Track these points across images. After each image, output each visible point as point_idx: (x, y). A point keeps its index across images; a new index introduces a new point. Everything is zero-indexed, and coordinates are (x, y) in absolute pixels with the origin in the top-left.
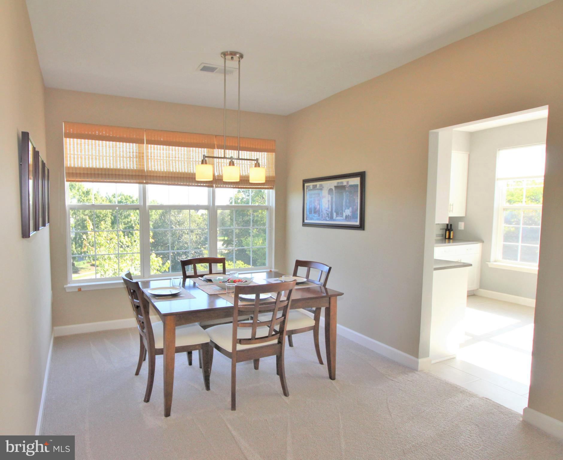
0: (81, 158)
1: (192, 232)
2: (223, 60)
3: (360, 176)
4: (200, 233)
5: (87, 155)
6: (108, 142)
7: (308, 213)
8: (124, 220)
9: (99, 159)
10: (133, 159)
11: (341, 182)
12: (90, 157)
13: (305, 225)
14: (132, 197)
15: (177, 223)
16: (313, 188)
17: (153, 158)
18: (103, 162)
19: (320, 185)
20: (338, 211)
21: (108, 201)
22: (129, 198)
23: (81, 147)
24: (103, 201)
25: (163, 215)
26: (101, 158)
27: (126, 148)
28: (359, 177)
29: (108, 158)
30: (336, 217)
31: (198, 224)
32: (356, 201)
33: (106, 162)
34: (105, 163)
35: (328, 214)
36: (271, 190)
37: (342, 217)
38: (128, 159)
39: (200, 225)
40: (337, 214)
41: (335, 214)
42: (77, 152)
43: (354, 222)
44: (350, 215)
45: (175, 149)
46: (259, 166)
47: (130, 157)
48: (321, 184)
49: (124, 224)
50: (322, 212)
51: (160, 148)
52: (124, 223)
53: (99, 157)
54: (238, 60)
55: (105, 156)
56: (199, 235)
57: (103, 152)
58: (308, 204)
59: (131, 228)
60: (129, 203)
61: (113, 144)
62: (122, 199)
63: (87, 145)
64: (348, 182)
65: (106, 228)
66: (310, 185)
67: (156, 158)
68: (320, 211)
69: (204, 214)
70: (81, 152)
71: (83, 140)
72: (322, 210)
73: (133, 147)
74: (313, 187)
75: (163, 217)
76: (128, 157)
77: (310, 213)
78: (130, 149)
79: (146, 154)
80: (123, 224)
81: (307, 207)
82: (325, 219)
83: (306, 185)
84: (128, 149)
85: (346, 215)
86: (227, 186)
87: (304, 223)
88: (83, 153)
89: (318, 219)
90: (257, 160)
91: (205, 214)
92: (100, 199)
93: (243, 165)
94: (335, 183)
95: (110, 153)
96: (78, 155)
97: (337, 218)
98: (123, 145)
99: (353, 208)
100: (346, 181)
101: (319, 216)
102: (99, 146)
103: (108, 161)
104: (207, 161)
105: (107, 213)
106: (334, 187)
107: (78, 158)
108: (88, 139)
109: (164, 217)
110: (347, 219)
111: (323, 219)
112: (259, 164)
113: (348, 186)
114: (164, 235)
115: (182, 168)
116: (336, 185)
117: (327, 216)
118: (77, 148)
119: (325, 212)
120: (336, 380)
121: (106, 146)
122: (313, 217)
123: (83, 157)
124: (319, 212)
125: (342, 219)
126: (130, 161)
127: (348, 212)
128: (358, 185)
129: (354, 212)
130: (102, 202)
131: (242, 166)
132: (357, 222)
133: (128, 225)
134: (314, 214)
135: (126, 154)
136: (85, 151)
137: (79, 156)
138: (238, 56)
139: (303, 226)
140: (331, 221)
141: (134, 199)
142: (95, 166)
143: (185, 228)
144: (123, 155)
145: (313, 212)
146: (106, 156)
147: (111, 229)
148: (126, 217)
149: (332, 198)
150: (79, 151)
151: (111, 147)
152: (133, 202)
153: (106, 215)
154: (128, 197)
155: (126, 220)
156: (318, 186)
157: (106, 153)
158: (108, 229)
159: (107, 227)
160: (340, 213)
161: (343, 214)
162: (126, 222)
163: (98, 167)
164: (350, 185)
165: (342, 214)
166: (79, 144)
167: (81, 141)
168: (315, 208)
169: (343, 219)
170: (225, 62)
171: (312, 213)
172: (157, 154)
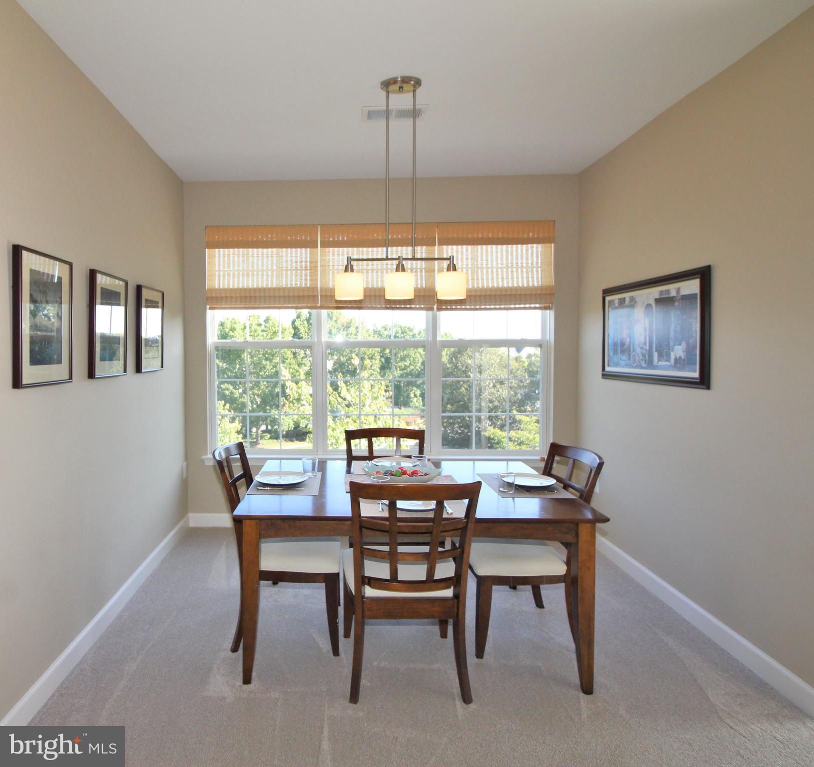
0: (229, 275)
1: (502, 383)
2: (384, 94)
3: (699, 276)
4: (516, 385)
5: (236, 271)
6: (265, 250)
7: (611, 353)
8: (400, 364)
9: (253, 275)
10: (301, 273)
11: (666, 290)
12: (241, 273)
13: (606, 376)
14: (412, 330)
15: (477, 369)
16: (619, 305)
17: (331, 269)
18: (258, 279)
19: (630, 297)
20: (661, 348)
21: (376, 336)
22: (407, 331)
23: (229, 260)
24: (369, 336)
25: (454, 355)
26: (255, 273)
27: (292, 256)
28: (697, 278)
29: (265, 272)
30: (659, 360)
31: (512, 370)
32: (694, 329)
33: (262, 279)
34: (260, 280)
35: (644, 355)
36: (548, 311)
37: (668, 360)
38: (294, 272)
39: (515, 372)
40: (660, 356)
41: (656, 355)
42: (224, 267)
43: (690, 372)
44: (683, 357)
45: (367, 252)
46: (455, 269)
47: (296, 269)
48: (632, 297)
49: (400, 370)
50: (633, 351)
51: (343, 252)
52: (399, 367)
53: (253, 272)
54: (412, 89)
55: (260, 270)
56: (513, 389)
57: (258, 265)
58: (611, 336)
59: (410, 375)
60: (408, 337)
61: (272, 252)
62: (398, 333)
63: (236, 256)
64: (678, 290)
65: (371, 375)
66: (614, 300)
67: (336, 267)
68: (630, 348)
69: (533, 354)
70: (229, 266)
71: (231, 250)
72: (634, 348)
73: (301, 253)
74: (619, 302)
75: (454, 359)
76: (294, 270)
77: (615, 352)
78: (296, 257)
79: (320, 263)
80: (398, 369)
81: (609, 341)
82: (639, 364)
83: (608, 299)
84: (294, 257)
85: (676, 357)
86: (459, 307)
87: (603, 373)
88: (231, 268)
89: (628, 366)
90: (450, 259)
91: (535, 354)
92: (365, 332)
93: (490, 270)
94: (655, 292)
95: (267, 266)
96: (224, 271)
97: (661, 363)
98: (287, 253)
99: (688, 344)
100: (675, 288)
101: (629, 359)
102: (253, 257)
103: (265, 277)
104: (355, 268)
105: (374, 354)
106: (653, 300)
107: (224, 276)
108: (237, 248)
109: (456, 360)
110: (678, 365)
111: (636, 366)
112: (454, 266)
113: (679, 297)
114: (455, 387)
115: (377, 281)
116: (658, 297)
117: (642, 360)
118: (224, 261)
119: (638, 350)
120: (594, 695)
121: (263, 254)
122: (620, 361)
123: (231, 273)
124: (630, 350)
125: (669, 366)
126: (296, 276)
127: (679, 351)
128: (697, 294)
129: (689, 351)
130: (368, 338)
131: (487, 272)
132: (695, 371)
133: (406, 371)
134: (621, 356)
135: (291, 265)
136: (234, 265)
137: (226, 273)
138: (412, 82)
139: (603, 378)
140: (650, 369)
141: (416, 331)
142: (247, 286)
143: (490, 377)
144: (287, 267)
145: (619, 351)
146: (263, 271)
147: (379, 377)
148: (403, 359)
149: (651, 324)
150: (226, 265)
151: (270, 256)
152: (414, 336)
153: (372, 357)
154: (407, 329)
155: (402, 364)
156: (627, 300)
157: (263, 266)
158: (375, 377)
159: (374, 374)
160: (665, 353)
161: (670, 355)
162: (403, 366)
163: (250, 287)
164: (682, 296)
165: (668, 355)
166: (226, 256)
167: (230, 252)
168: (623, 344)
169: (671, 365)
170: (388, 98)
171: (617, 354)
172: (338, 261)
